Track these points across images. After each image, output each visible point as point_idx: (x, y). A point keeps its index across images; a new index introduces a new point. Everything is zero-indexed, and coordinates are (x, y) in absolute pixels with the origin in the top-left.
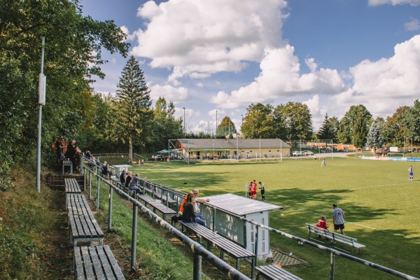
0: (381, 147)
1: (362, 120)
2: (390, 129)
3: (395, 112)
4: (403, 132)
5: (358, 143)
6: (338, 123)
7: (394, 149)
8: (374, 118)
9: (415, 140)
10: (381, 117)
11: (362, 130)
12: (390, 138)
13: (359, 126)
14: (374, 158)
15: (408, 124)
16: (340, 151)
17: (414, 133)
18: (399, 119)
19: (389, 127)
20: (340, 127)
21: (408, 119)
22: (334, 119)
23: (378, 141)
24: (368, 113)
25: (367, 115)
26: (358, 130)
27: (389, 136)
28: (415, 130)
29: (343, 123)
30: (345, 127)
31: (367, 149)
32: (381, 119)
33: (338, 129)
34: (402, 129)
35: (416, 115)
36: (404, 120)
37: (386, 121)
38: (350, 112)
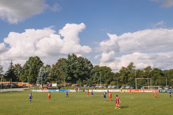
0: (46, 83)
1: (35, 66)
2: (54, 72)
3: (57, 62)
4: (61, 74)
5: (32, 81)
6: (21, 68)
7: (54, 85)
8: (45, 65)
9: (68, 79)
10: (49, 65)
11: (35, 72)
12: (54, 79)
13: (33, 70)
14: (40, 91)
15: (64, 69)
16: (20, 87)
17: (67, 75)
18: (59, 66)
19: (53, 71)
20: (22, 70)
21: (64, 66)
22: (18, 65)
23: (43, 80)
24: (41, 62)
25: (40, 63)
26: (32, 73)
27: (53, 77)
28: (68, 73)
29: (24, 68)
30: (26, 71)
31: (38, 85)
32: (49, 66)
33: (21, 72)
34: (61, 72)
35: (68, 64)
36: (62, 67)
37: (52, 67)
38: (29, 60)
